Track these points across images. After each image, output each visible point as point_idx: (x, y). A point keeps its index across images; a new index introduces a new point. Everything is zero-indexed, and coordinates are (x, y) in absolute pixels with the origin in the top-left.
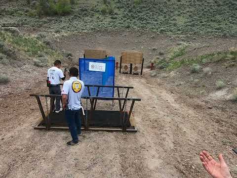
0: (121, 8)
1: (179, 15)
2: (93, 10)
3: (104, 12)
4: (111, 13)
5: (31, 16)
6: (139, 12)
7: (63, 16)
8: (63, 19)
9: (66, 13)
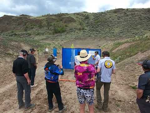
0: (88, 26)
1: (117, 27)
2: (75, 29)
3: (80, 29)
4: (83, 29)
5: (50, 34)
6: (97, 27)
7: (62, 32)
8: (62, 34)
9: (63, 31)
